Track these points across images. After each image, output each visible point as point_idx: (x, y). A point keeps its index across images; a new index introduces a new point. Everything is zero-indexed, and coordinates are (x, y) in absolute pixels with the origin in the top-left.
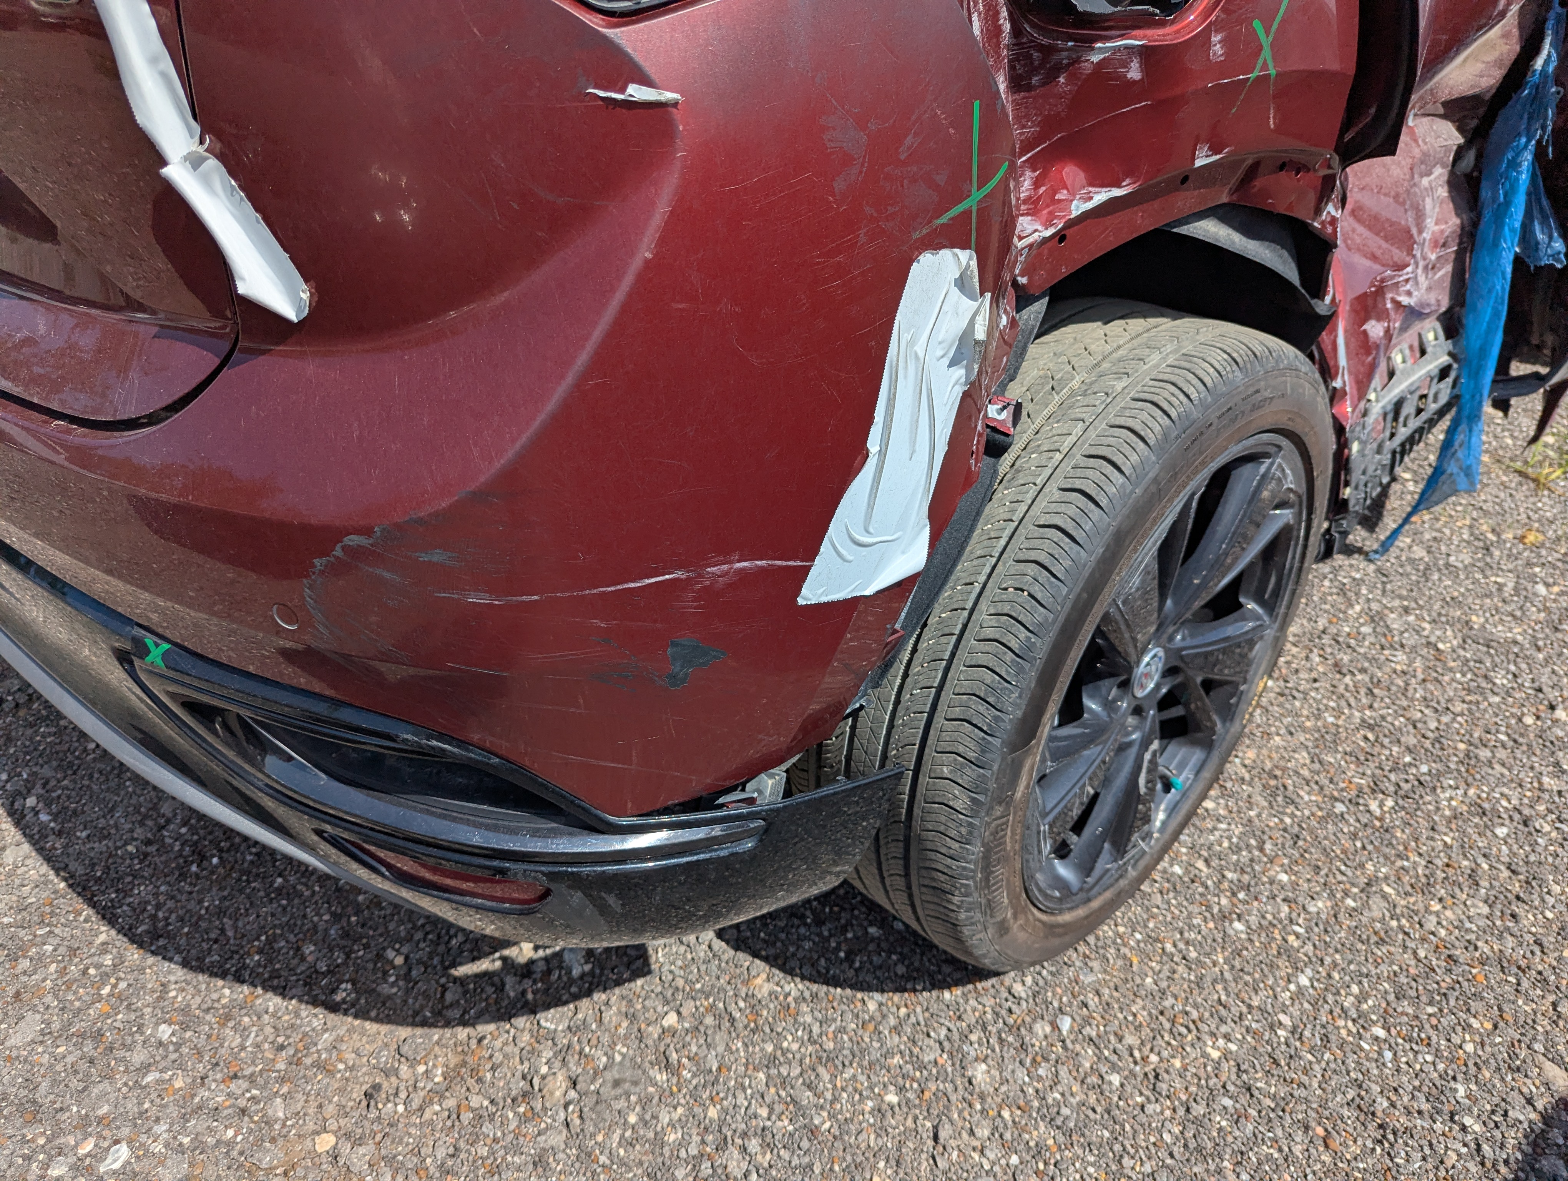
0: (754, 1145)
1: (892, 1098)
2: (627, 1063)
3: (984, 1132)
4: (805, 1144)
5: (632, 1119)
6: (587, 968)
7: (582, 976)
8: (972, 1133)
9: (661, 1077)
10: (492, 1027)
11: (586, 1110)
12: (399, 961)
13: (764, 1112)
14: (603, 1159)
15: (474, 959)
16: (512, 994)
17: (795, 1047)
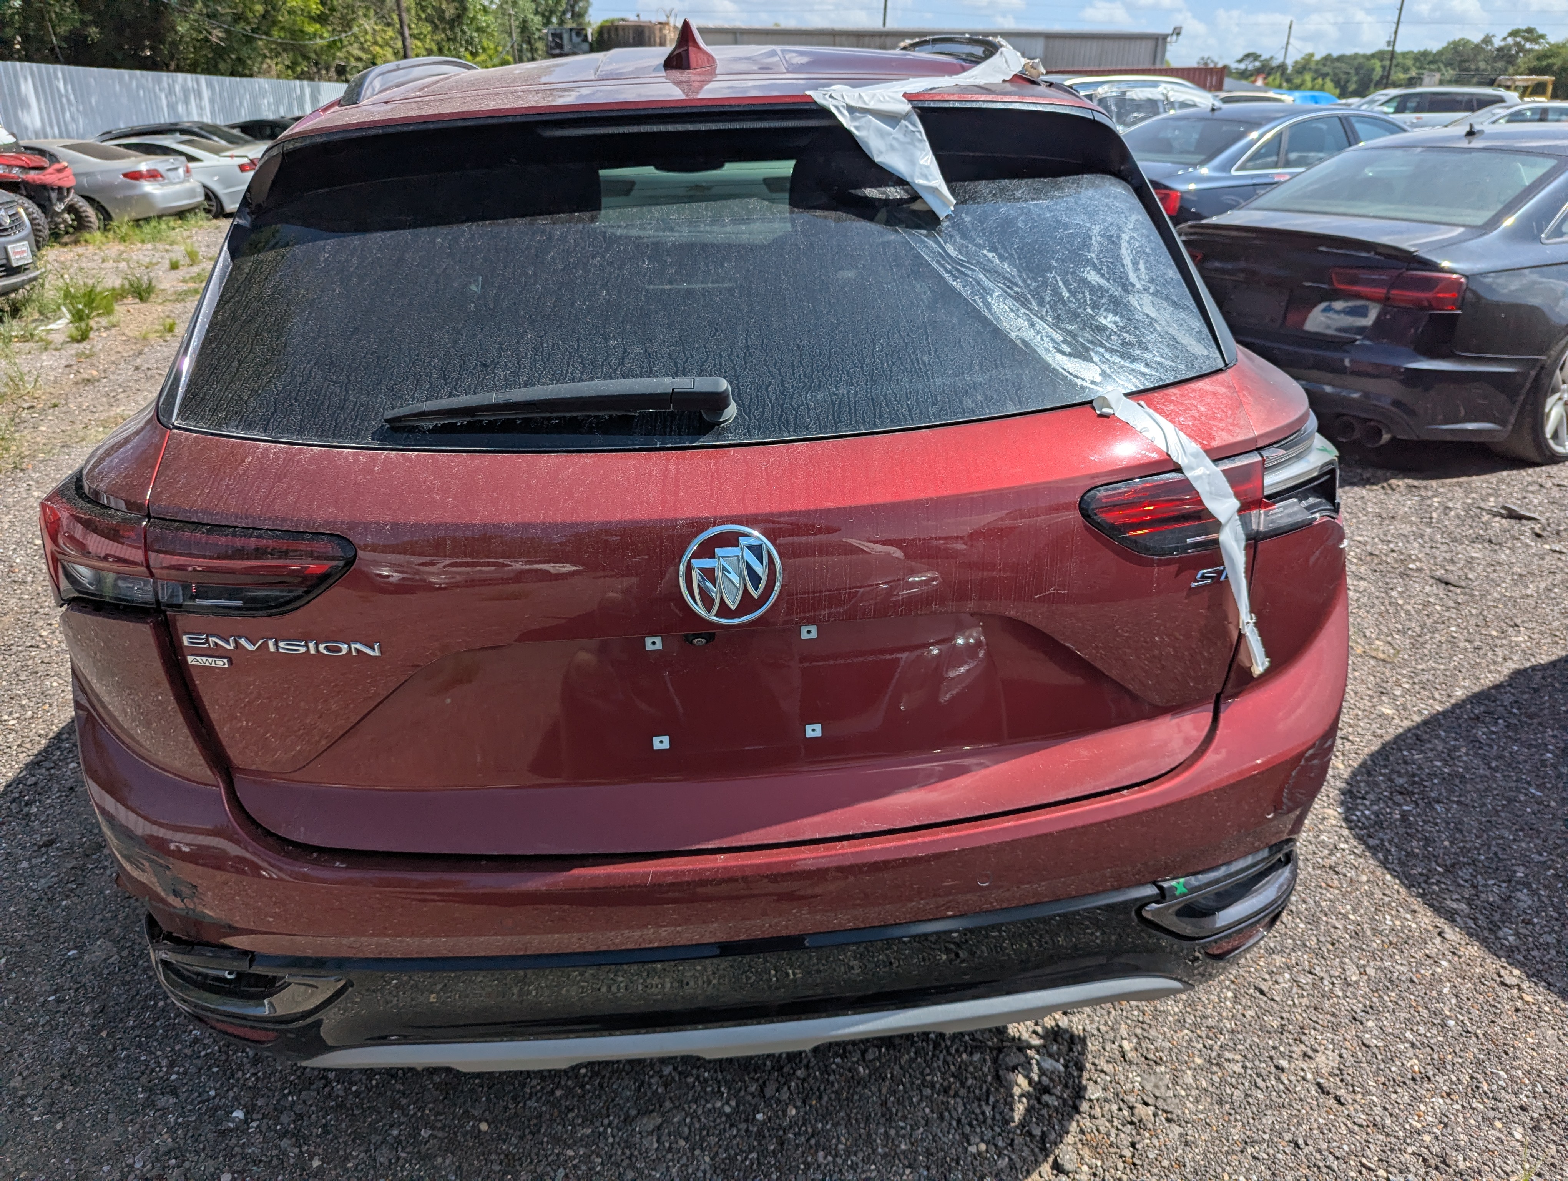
0: (1228, 1055)
1: (1230, 994)
2: (1145, 1076)
3: (1267, 977)
4: (1240, 1037)
5: (1183, 1093)
6: (1062, 1061)
7: (1066, 1066)
8: (1265, 980)
9: (1163, 1069)
10: (1074, 1124)
11: (1166, 1108)
12: (983, 1147)
13: (1210, 1042)
14: (1202, 1116)
15: (1012, 1110)
16: (1056, 1103)
17: (1176, 1009)
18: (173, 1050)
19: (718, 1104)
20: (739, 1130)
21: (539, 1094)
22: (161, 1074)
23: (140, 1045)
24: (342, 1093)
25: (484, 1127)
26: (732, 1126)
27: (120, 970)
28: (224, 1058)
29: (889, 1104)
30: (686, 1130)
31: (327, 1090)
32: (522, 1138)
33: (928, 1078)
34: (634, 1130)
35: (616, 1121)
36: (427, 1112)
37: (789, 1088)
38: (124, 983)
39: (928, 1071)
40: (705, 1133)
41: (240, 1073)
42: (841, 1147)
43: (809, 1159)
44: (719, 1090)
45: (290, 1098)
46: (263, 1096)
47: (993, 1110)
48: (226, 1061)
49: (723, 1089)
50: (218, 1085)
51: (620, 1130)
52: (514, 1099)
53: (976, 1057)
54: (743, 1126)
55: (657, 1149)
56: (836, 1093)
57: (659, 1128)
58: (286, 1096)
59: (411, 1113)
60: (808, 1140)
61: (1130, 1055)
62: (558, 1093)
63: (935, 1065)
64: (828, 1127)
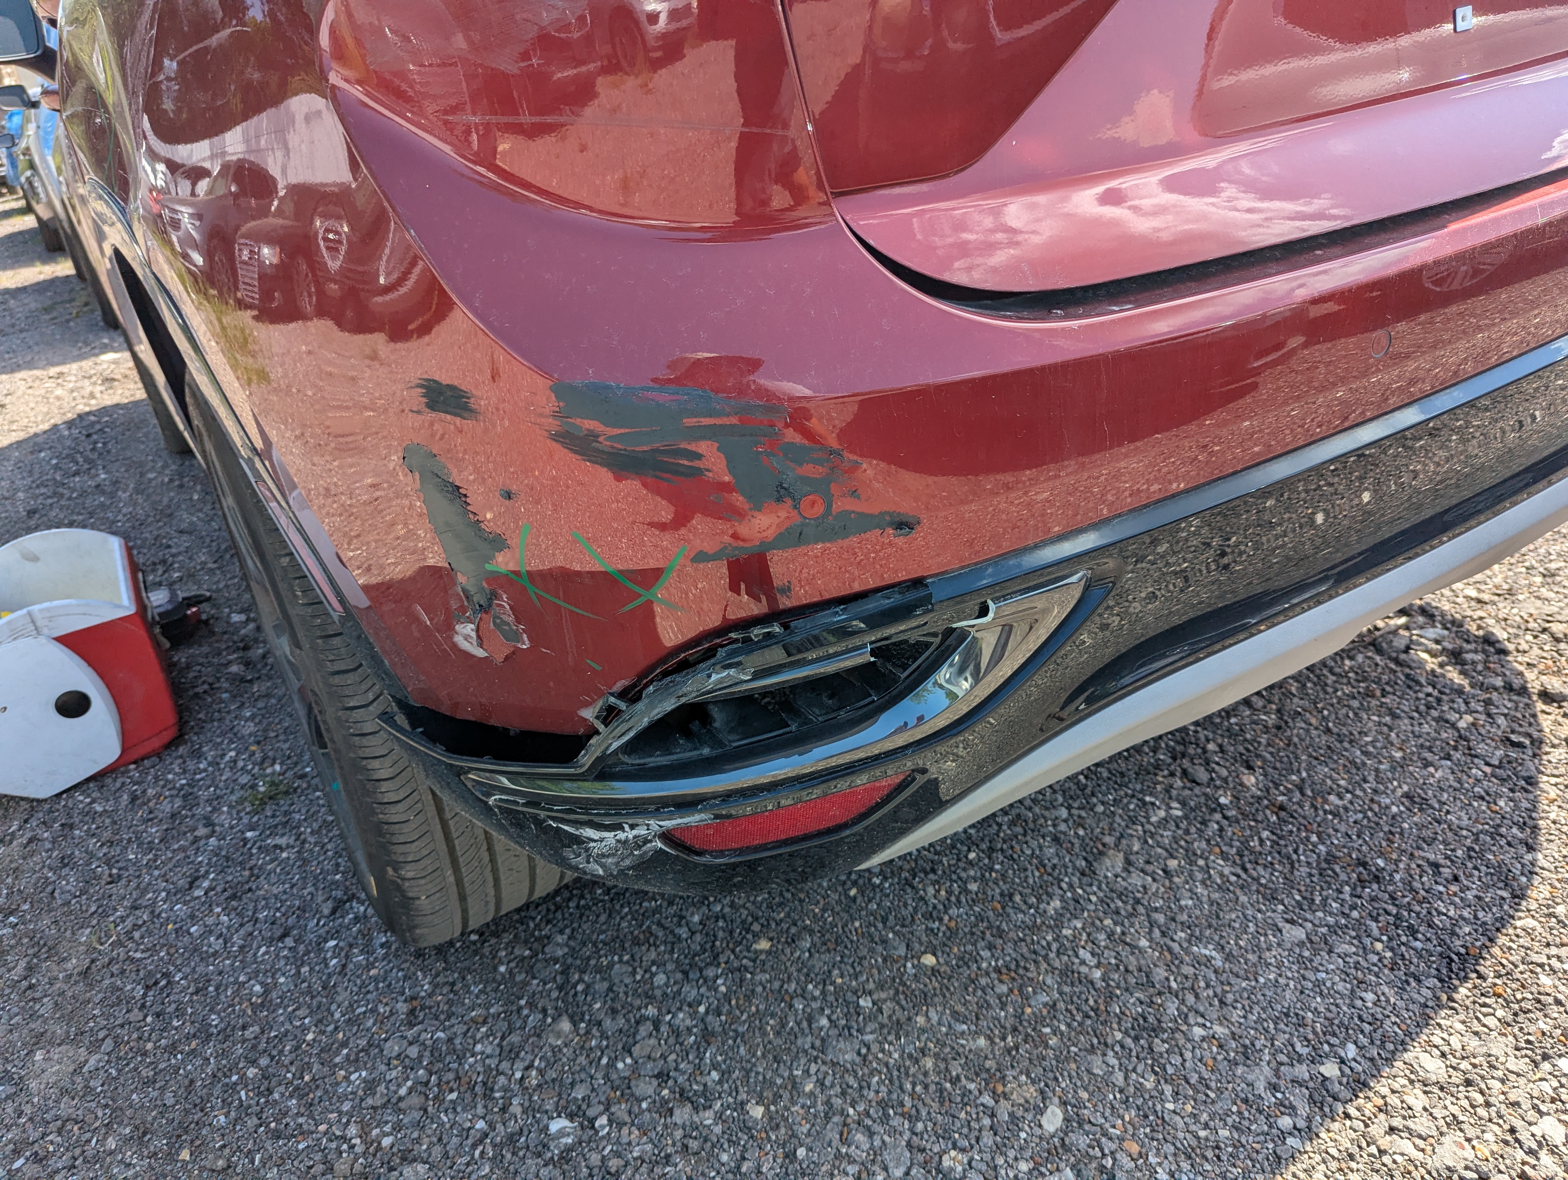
18: (340, 1113)
19: (1162, 813)
20: (1218, 823)
21: (953, 899)
22: (359, 1149)
23: (277, 1135)
24: (688, 1022)
25: (929, 960)
26: (1204, 823)
27: (119, 1071)
28: (451, 1076)
29: (1335, 730)
30: (1159, 850)
31: (664, 1029)
32: (991, 947)
33: (1339, 693)
34: (1106, 877)
35: (1075, 880)
36: (839, 981)
37: (1218, 764)
38: (150, 1082)
39: (1330, 690)
40: (1183, 843)
41: (502, 1080)
42: (1342, 783)
43: (1327, 807)
44: (1145, 803)
45: (620, 1065)
46: (573, 1084)
47: (1434, 687)
48: (458, 1078)
49: (1148, 799)
50: (480, 1110)
51: (1091, 885)
52: (928, 916)
53: (1360, 658)
54: (1218, 816)
55: (1154, 880)
56: (1269, 745)
57: (1128, 862)
58: (611, 1065)
59: (817, 993)
60: (1303, 794)
61: (1486, 597)
62: (973, 887)
63: (1329, 682)
64: (1304, 774)
